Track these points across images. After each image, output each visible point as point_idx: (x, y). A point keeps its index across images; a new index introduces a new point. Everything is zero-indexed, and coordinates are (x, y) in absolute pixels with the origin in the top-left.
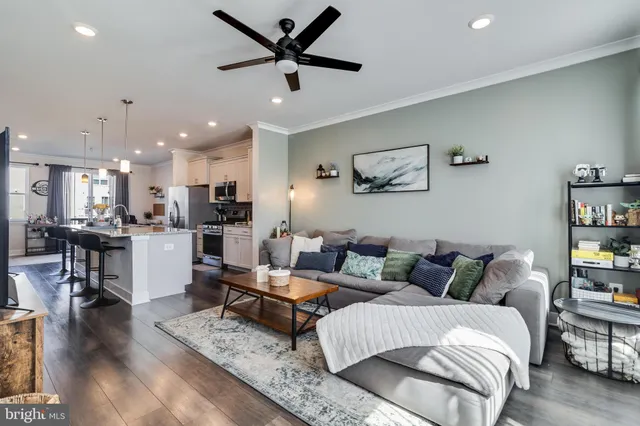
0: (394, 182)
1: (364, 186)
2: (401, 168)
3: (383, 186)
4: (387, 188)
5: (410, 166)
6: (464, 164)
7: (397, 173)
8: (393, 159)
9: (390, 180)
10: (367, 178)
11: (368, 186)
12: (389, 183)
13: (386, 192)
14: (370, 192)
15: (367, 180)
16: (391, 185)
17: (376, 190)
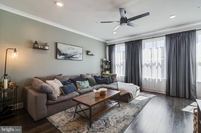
0: (74, 57)
1: (62, 56)
2: (76, 52)
3: (70, 57)
4: (71, 58)
5: (78, 53)
6: (90, 55)
7: (74, 54)
8: (73, 49)
9: (72, 56)
10: (63, 53)
11: (64, 57)
12: (72, 57)
13: (71, 60)
14: (65, 59)
15: (63, 54)
16: (73, 57)
17: (67, 59)
